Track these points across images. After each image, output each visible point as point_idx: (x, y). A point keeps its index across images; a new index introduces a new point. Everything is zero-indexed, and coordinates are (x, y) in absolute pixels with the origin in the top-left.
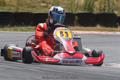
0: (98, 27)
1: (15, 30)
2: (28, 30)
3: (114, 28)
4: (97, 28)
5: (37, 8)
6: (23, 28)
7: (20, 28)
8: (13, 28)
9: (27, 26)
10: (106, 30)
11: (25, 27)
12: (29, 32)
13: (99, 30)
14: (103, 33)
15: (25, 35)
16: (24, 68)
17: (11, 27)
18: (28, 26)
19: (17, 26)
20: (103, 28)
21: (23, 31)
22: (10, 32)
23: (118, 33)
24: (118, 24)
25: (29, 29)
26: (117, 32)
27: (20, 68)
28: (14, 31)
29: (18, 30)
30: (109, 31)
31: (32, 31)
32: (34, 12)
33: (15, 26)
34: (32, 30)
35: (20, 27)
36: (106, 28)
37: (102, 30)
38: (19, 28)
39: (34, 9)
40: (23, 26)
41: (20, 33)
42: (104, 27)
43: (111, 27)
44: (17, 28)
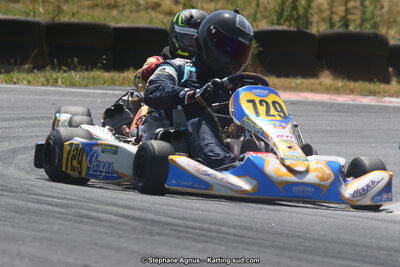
0: (326, 79)
1: (47, 83)
2: (92, 81)
3: (378, 83)
4: (320, 84)
5: (122, 12)
6: (76, 76)
7: (66, 75)
8: (41, 76)
9: (87, 70)
10: (352, 92)
11: (81, 74)
12: (94, 88)
13: (327, 90)
14: (341, 99)
15: (82, 98)
16: (74, 210)
17: (36, 71)
18: (91, 70)
19: (53, 68)
20: (340, 83)
21: (73, 85)
22: (32, 88)
23: (391, 102)
24: (390, 69)
25: (94, 78)
26: (387, 99)
27: (62, 210)
28: (43, 85)
29: (56, 81)
30: (363, 93)
31: (105, 86)
32: (113, 24)
33: (48, 68)
34: (105, 83)
35: (65, 72)
36: (352, 84)
37: (337, 91)
38: (60, 75)
39: (115, 13)
40: (74, 69)
41: (64, 94)
42: (343, 79)
43: (370, 80)
44: (54, 75)
